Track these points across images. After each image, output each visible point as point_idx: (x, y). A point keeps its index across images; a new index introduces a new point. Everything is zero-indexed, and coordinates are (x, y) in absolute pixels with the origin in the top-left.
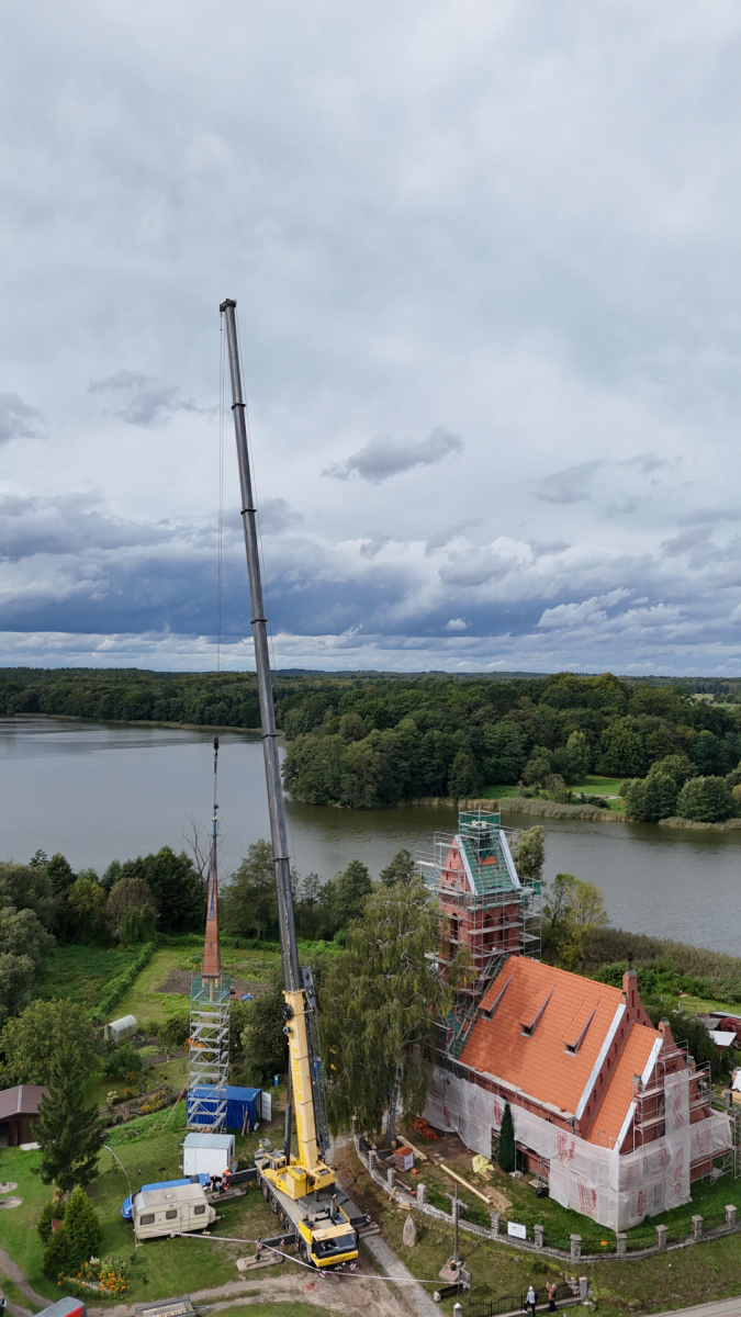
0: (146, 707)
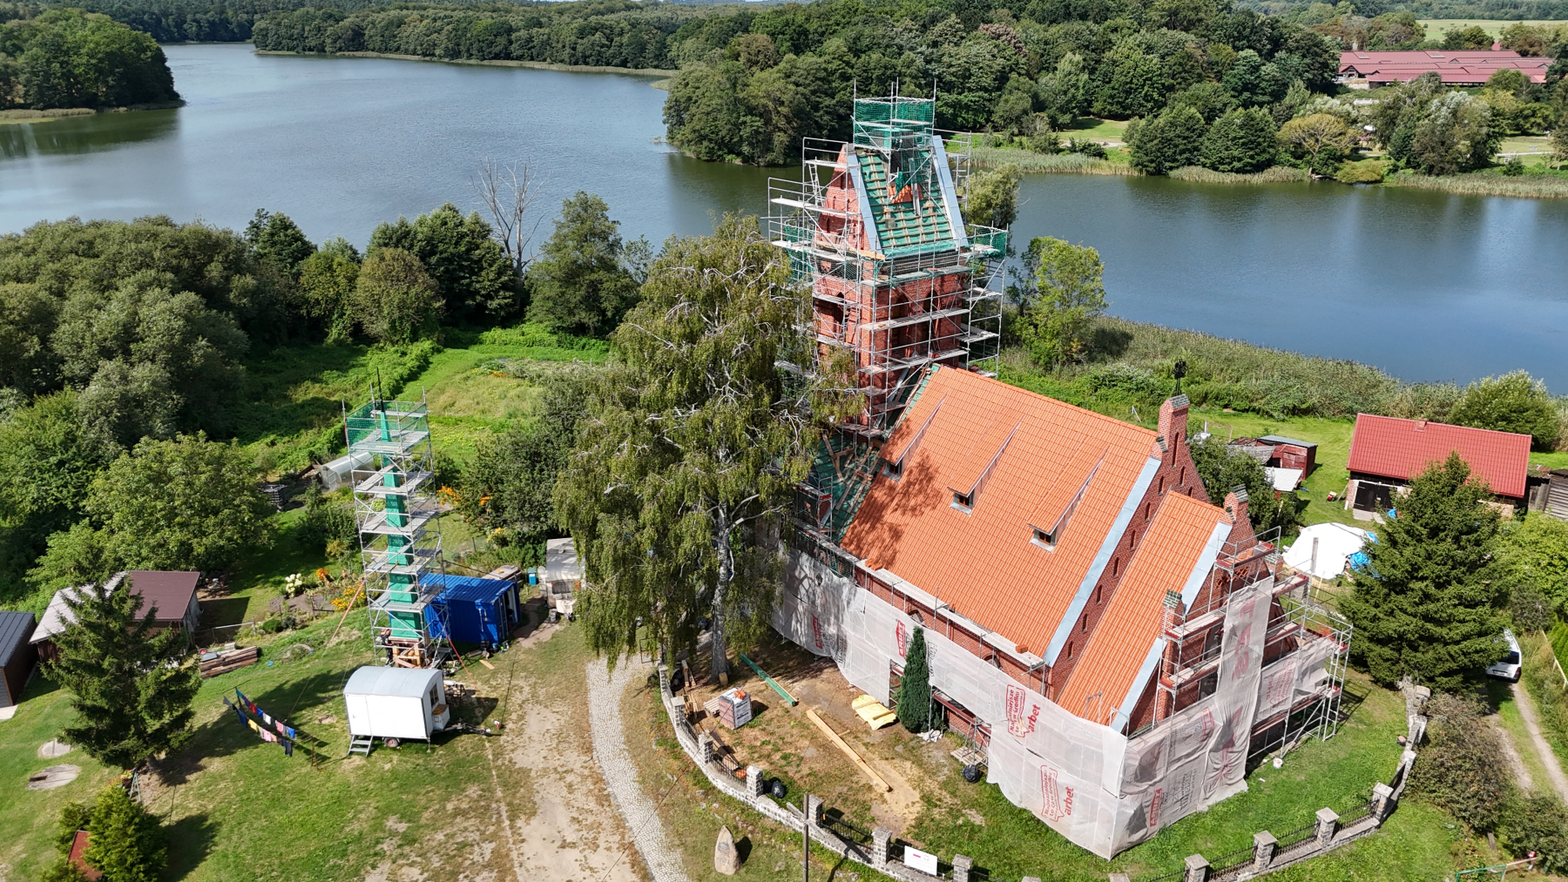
0: (502, 40)
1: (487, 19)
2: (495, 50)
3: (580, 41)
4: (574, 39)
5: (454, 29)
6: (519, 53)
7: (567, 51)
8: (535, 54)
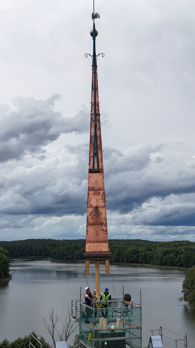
1: (131, 248)
2: (132, 260)
3: (164, 256)
4: (162, 255)
5: (118, 252)
6: (141, 261)
7: (159, 260)
8: (147, 261)
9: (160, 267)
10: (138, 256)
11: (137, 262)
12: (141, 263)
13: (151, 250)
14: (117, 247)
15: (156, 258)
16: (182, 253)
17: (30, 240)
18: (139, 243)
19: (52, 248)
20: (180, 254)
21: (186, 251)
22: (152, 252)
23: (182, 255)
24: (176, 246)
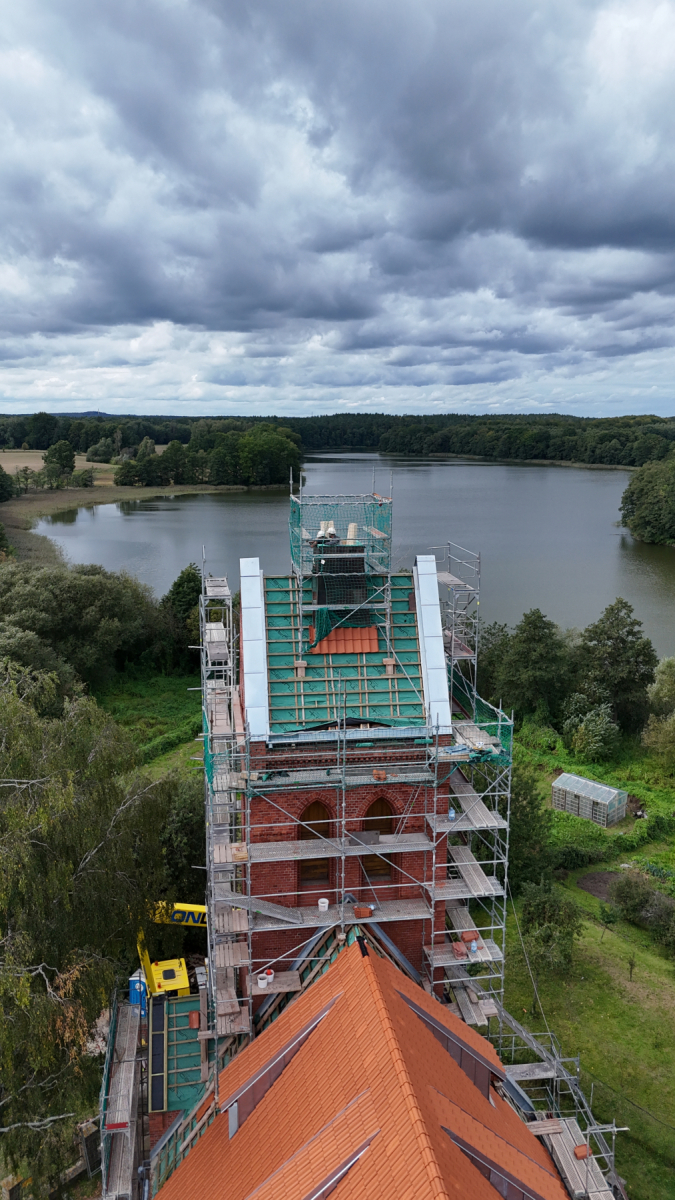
0: (541, 446)
1: (535, 430)
2: (535, 452)
3: (599, 446)
4: (594, 444)
5: (509, 437)
6: (553, 454)
7: (588, 452)
8: (564, 455)
9: (589, 466)
10: (548, 447)
11: (545, 457)
12: (553, 458)
13: (575, 434)
14: (506, 429)
15: (583, 449)
16: (636, 439)
17: (342, 415)
18: (552, 421)
19: (383, 430)
20: (633, 441)
21: (645, 434)
22: (576, 437)
23: (636, 443)
24: (628, 425)
